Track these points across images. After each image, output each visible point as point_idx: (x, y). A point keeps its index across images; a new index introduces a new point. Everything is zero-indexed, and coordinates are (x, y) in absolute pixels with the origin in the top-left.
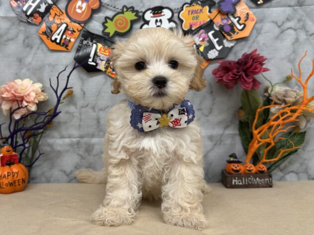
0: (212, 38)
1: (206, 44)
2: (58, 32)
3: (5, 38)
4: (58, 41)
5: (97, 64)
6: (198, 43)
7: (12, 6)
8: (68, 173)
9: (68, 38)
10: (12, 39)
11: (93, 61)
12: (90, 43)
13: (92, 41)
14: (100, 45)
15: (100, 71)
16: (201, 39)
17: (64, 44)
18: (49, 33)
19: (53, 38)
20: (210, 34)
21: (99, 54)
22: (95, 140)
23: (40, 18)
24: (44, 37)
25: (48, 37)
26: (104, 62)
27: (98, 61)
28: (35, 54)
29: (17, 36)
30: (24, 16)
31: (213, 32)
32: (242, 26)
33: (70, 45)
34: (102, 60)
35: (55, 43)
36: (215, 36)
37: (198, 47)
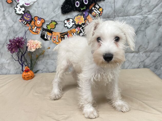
0: (81, 29)
1: (80, 31)
2: (35, 29)
3: (19, 32)
4: (35, 31)
5: (47, 38)
6: (77, 31)
7: (20, 22)
8: (42, 70)
9: (38, 30)
10: (21, 32)
11: (46, 37)
12: (45, 32)
13: (45, 31)
14: (48, 32)
15: (48, 40)
16: (78, 30)
17: (37, 32)
18: (32, 29)
19: (33, 31)
20: (81, 28)
21: (48, 35)
22: (48, 61)
23: (29, 25)
24: (31, 30)
25: (32, 30)
26: (50, 38)
27: (48, 37)
28: (28, 36)
29: (22, 31)
30: (24, 24)
31: (82, 27)
33: (38, 33)
34: (49, 37)
35: (34, 32)
36: (82, 29)
37: (77, 32)
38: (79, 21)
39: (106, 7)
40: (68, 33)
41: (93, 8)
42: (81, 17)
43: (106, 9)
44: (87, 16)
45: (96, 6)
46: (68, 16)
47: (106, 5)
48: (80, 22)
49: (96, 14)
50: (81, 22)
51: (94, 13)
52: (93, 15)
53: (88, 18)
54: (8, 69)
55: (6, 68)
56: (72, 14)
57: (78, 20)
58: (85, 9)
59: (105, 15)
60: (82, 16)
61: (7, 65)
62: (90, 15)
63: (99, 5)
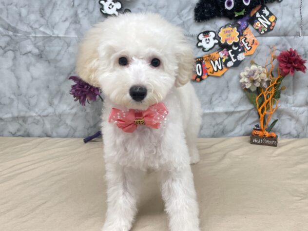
0: (230, 54)
1: (227, 58)
6: (222, 57)
16: (224, 54)
20: (230, 52)
31: (231, 50)
32: (250, 48)
36: (232, 53)
37: (222, 59)
38: (228, 37)
39: (282, 14)
40: (203, 60)
41: (258, 15)
42: (232, 30)
43: (281, 18)
44: (245, 29)
45: (263, 10)
46: (207, 26)
47: (282, 11)
48: (229, 39)
49: (262, 27)
50: (232, 39)
51: (258, 24)
52: (257, 28)
53: (245, 33)
54: (71, 127)
55: (67, 125)
56: (215, 23)
57: (226, 35)
58: (243, 14)
59: (279, 30)
60: (236, 29)
61: (70, 117)
62: (250, 27)
63: (270, 9)
